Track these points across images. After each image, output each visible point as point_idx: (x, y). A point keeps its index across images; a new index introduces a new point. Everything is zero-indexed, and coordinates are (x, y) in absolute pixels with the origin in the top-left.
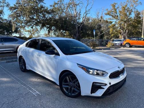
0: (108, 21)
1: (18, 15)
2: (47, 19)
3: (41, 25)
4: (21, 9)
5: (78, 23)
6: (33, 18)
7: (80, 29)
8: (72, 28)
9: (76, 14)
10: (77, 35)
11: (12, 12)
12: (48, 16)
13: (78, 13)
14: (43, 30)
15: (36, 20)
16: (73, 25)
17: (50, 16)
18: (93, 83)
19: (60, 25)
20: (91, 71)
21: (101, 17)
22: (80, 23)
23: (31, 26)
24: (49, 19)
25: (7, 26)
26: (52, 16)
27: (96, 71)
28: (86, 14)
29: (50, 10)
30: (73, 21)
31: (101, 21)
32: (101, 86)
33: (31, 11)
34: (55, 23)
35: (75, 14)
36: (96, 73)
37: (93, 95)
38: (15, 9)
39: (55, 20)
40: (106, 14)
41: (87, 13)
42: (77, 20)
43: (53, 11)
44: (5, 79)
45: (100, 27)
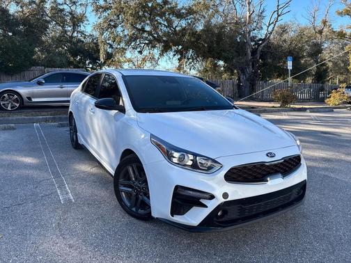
0: (345, 34)
1: (113, 24)
2: (175, 30)
3: (160, 46)
4: (116, 8)
5: (253, 39)
6: (143, 30)
7: (258, 56)
8: (235, 53)
9: (250, 17)
10: (250, 70)
11: (99, 18)
12: (178, 24)
13: (257, 12)
14: (165, 57)
15: (150, 33)
16: (239, 45)
17: (183, 23)
18: (177, 187)
19: (206, 45)
20: (176, 155)
21: (325, 22)
22: (260, 40)
23: (139, 50)
24: (180, 31)
25: (93, 49)
26: (188, 22)
27: (191, 157)
28: (279, 16)
29: (183, 8)
30: (241, 34)
31: (323, 34)
32: (200, 198)
33: (138, 13)
34: (193, 40)
35: (248, 15)
36: (190, 163)
37: (178, 219)
38: (105, 10)
39: (194, 34)
40: (340, 14)
41: (280, 11)
42: (250, 32)
43: (190, 11)
44: (29, 160)
45: (317, 50)
